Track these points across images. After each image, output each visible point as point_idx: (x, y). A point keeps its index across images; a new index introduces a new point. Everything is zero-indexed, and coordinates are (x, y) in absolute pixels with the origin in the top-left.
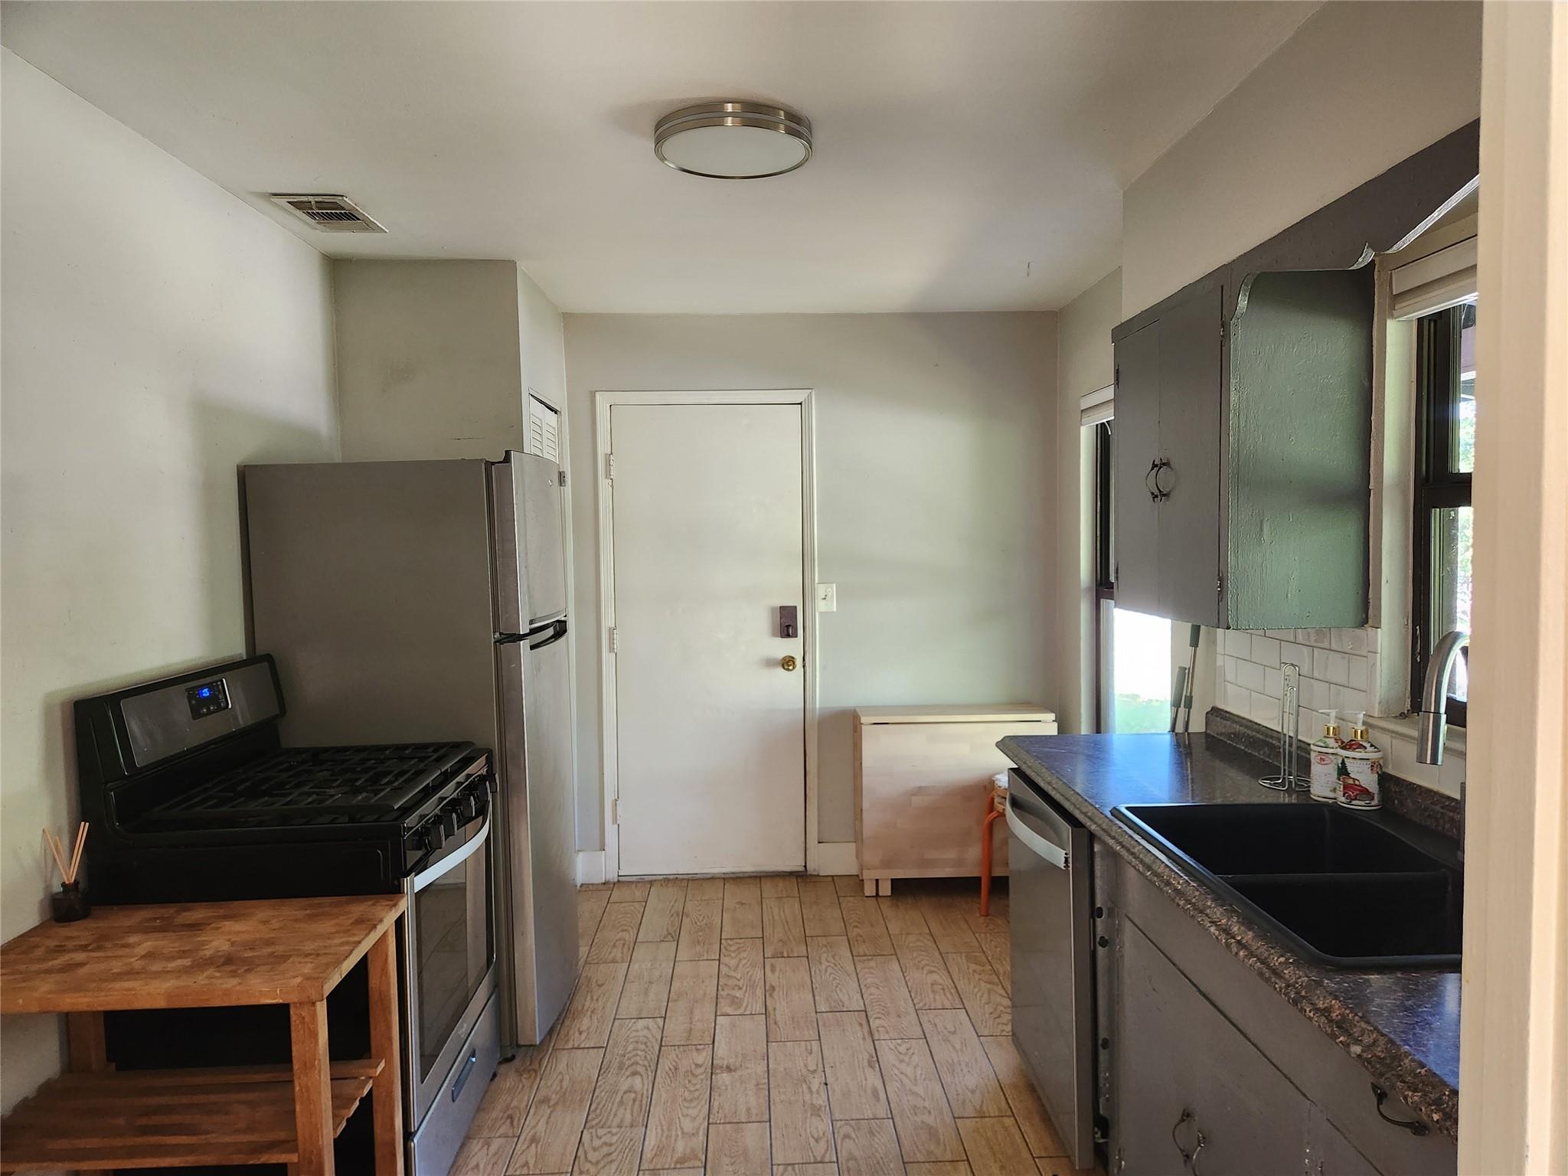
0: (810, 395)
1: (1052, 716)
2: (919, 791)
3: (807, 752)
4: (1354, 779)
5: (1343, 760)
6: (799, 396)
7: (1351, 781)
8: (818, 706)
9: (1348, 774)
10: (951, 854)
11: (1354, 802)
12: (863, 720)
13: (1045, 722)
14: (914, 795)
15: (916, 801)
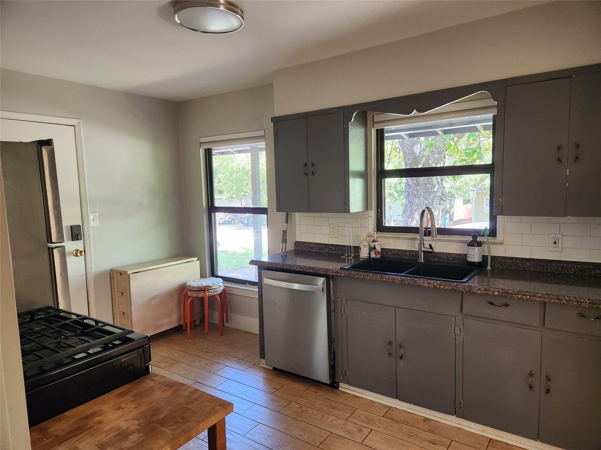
0: (79, 122)
1: (196, 258)
2: (154, 298)
3: (89, 294)
4: (377, 250)
5: (374, 245)
6: (74, 122)
7: (377, 251)
8: (93, 271)
9: (376, 249)
10: (166, 321)
11: (378, 256)
12: (129, 272)
13: (194, 261)
14: (152, 300)
15: (153, 302)
